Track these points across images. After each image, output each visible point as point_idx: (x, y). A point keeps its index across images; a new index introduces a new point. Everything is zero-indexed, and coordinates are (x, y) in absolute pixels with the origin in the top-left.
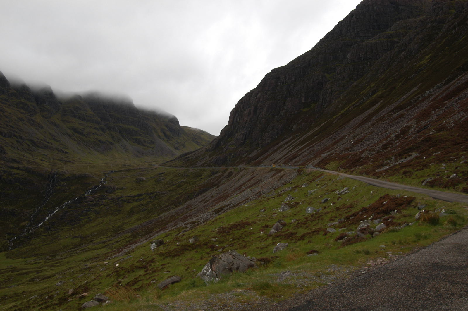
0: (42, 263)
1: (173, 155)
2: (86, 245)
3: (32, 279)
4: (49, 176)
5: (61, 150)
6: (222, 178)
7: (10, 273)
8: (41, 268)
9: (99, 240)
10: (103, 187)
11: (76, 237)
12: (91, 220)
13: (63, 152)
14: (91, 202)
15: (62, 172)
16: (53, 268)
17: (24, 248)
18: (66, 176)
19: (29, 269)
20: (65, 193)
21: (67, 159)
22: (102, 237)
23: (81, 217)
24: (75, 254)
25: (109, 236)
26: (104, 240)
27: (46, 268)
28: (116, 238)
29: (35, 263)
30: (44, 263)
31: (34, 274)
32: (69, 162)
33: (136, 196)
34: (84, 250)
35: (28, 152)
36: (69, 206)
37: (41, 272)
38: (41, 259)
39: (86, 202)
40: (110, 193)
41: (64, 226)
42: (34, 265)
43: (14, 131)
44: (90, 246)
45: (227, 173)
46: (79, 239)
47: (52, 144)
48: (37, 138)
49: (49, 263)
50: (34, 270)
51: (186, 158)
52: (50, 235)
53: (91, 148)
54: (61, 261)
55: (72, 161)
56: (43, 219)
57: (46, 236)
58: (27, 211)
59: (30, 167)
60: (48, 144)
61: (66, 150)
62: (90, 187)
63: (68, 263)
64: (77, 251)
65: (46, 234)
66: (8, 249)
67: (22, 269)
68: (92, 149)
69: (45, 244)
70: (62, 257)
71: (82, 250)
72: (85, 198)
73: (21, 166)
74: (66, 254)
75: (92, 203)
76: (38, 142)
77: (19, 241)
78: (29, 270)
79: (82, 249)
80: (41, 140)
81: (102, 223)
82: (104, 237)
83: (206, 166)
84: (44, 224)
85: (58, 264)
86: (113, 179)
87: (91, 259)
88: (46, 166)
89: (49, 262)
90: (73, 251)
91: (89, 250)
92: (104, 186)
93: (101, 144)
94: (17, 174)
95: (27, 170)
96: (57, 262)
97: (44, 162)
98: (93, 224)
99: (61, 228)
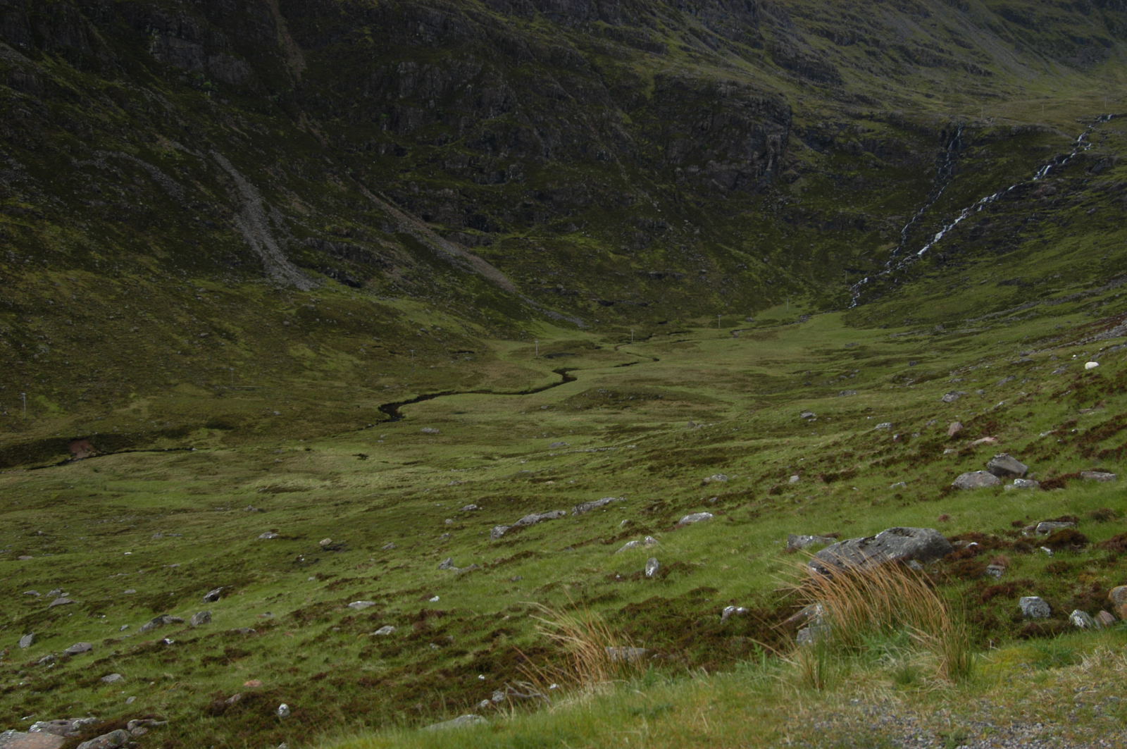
0: (924, 342)
2: (1032, 303)
3: (900, 376)
4: (944, 132)
5: (974, 67)
7: (852, 360)
8: (920, 352)
9: (1064, 292)
10: (1082, 158)
11: (1007, 283)
12: (1045, 242)
13: (980, 72)
14: (1048, 195)
15: (976, 122)
16: (947, 354)
17: (885, 305)
18: (987, 132)
19: (893, 353)
20: (983, 174)
21: (988, 90)
22: (1073, 285)
23: (1022, 235)
24: (1004, 324)
25: (1091, 283)
26: (1079, 292)
27: (933, 353)
28: (1109, 289)
29: (908, 341)
30: (928, 341)
31: (903, 365)
32: (995, 96)
34: (1024, 314)
35: (895, 76)
36: (994, 208)
37: (921, 362)
38: (923, 332)
39: (1035, 196)
40: (1098, 173)
41: (978, 256)
42: (906, 344)
43: (860, 29)
44: (1042, 306)
46: (1014, 289)
47: (950, 53)
48: (915, 42)
49: (939, 343)
50: (904, 356)
52: (944, 276)
53: (1052, 57)
54: (967, 338)
55: (1001, 95)
56: (929, 238)
57: (935, 277)
58: (893, 218)
59: (899, 112)
60: (941, 54)
61: (984, 68)
62: (1047, 160)
63: (984, 345)
64: (1009, 318)
65: (933, 274)
66: (849, 305)
67: (878, 353)
68: (1053, 61)
69: (933, 299)
70: (970, 331)
71: (1020, 316)
72: (1033, 186)
73: (878, 111)
74: (981, 323)
75: (1050, 198)
76: (917, 50)
77: (872, 289)
78: (894, 357)
79: (1022, 311)
80: (925, 45)
81: (1076, 249)
82: (1078, 284)
84: (932, 250)
85: (961, 347)
86: (1109, 135)
87: (1043, 339)
88: (937, 111)
89: (939, 340)
90: (999, 317)
91: (1038, 317)
92: (1083, 155)
93: (1077, 46)
94: (869, 131)
95: (893, 121)
96: (958, 340)
97: (932, 100)
98: (1052, 253)
99: (971, 260)
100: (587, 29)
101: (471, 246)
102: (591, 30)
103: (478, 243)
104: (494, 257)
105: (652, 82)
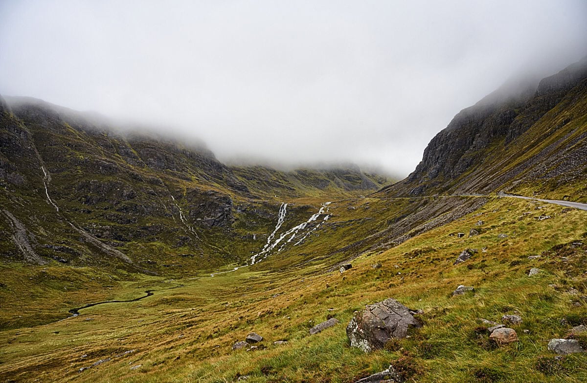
1: (377, 188)
5: (289, 187)
6: (418, 206)
11: (301, 255)
13: (291, 189)
16: (283, 279)
17: (263, 263)
19: (265, 279)
24: (300, 268)
27: (278, 279)
28: (332, 255)
30: (276, 275)
33: (347, 222)
34: (306, 265)
35: (265, 190)
39: (308, 227)
42: (269, 276)
43: (254, 175)
44: (311, 262)
45: (422, 202)
46: (303, 257)
47: (283, 183)
49: (280, 275)
50: (269, 280)
51: (387, 190)
54: (289, 273)
55: (298, 196)
58: (265, 235)
59: (267, 201)
60: (279, 183)
61: (293, 188)
63: (294, 275)
66: (251, 264)
67: (260, 280)
68: (312, 186)
70: (290, 271)
73: (260, 201)
76: (272, 182)
77: (259, 258)
83: (405, 196)
84: (277, 245)
93: (319, 182)
94: (257, 207)
95: (265, 204)
100: (163, 172)
101: (116, 247)
102: (165, 172)
103: (118, 245)
104: (125, 250)
105: (186, 190)
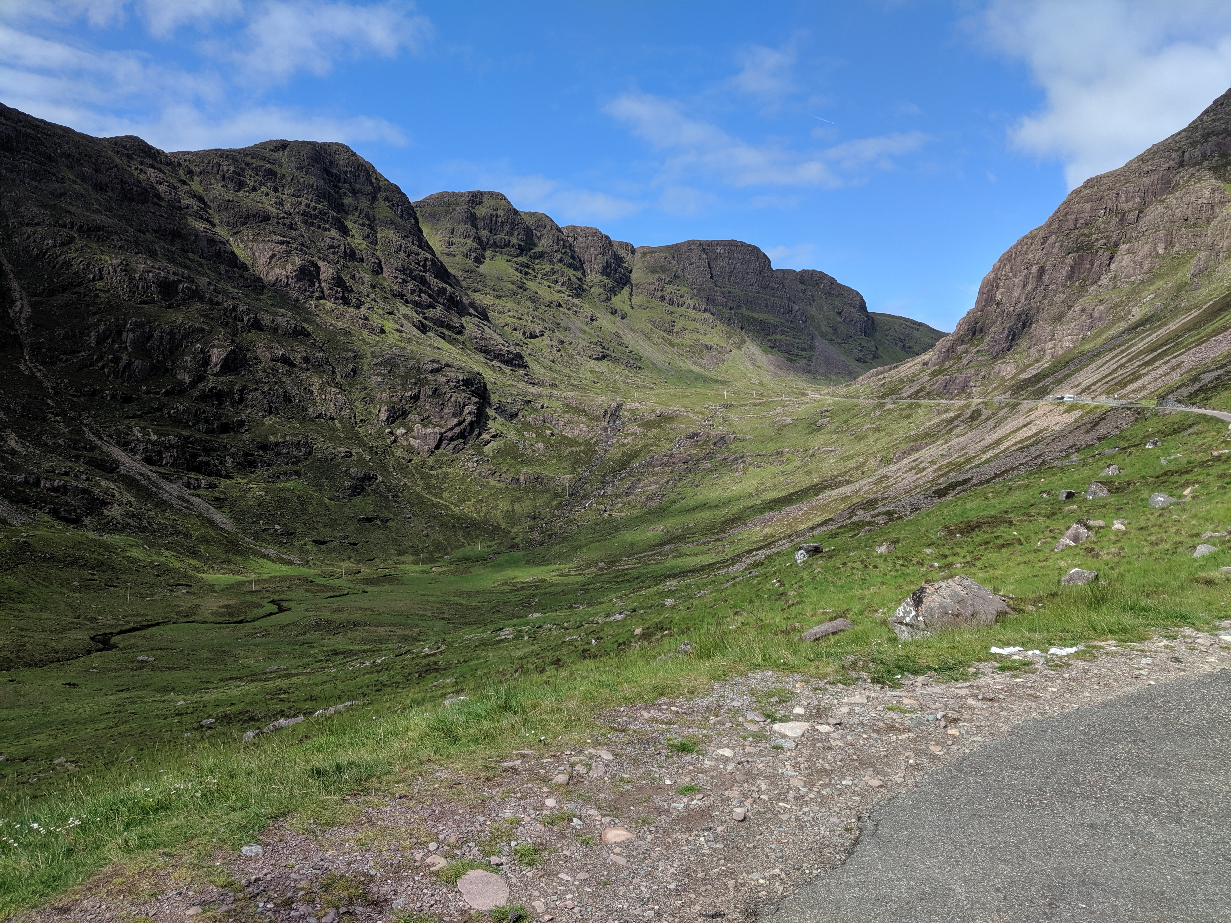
4: (606, 411)
6: (956, 423)
13: (633, 367)
14: (684, 463)
17: (559, 546)
18: (638, 413)
33: (772, 455)
39: (674, 463)
41: (632, 508)
45: (967, 413)
48: (585, 340)
53: (687, 358)
60: (605, 351)
61: (638, 363)
64: (656, 557)
70: (626, 567)
72: (673, 455)
74: (634, 561)
75: (686, 465)
76: (586, 346)
77: (549, 533)
80: (592, 343)
83: (923, 397)
84: (596, 503)
86: (727, 419)
90: (648, 556)
91: (677, 557)
93: (705, 351)
94: (548, 407)
101: (194, 489)
103: (199, 486)
104: (217, 500)
105: (369, 356)
